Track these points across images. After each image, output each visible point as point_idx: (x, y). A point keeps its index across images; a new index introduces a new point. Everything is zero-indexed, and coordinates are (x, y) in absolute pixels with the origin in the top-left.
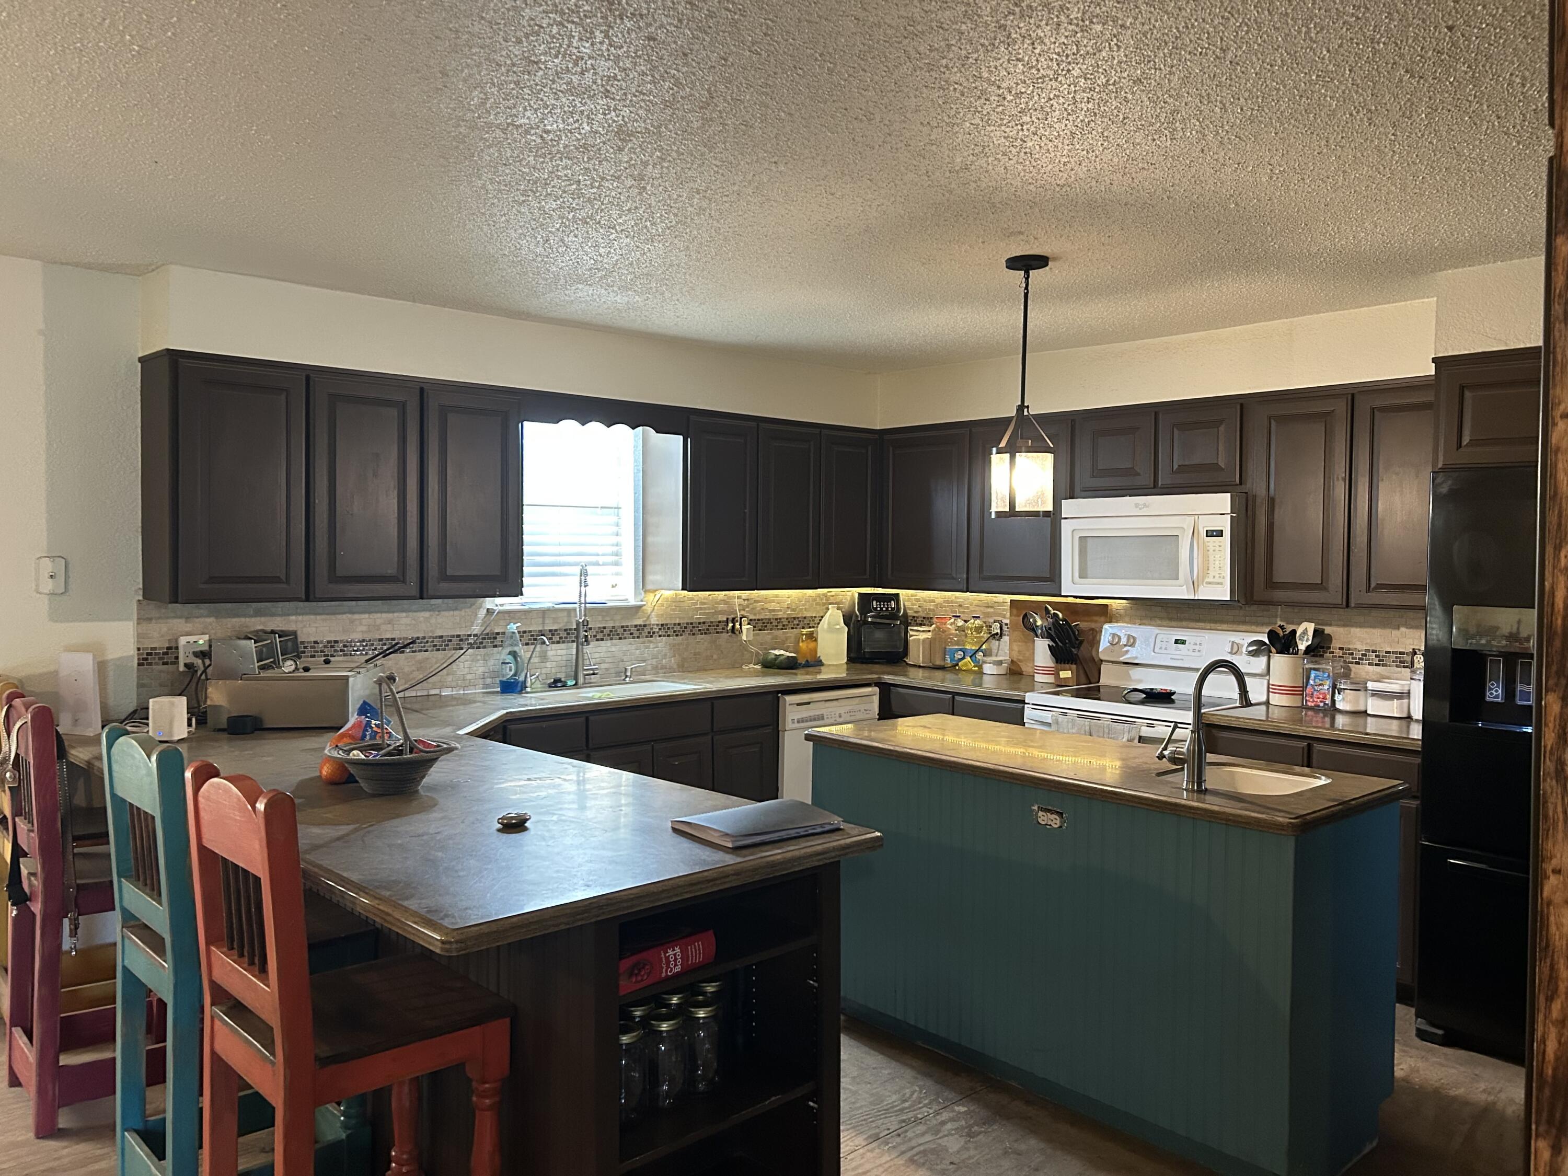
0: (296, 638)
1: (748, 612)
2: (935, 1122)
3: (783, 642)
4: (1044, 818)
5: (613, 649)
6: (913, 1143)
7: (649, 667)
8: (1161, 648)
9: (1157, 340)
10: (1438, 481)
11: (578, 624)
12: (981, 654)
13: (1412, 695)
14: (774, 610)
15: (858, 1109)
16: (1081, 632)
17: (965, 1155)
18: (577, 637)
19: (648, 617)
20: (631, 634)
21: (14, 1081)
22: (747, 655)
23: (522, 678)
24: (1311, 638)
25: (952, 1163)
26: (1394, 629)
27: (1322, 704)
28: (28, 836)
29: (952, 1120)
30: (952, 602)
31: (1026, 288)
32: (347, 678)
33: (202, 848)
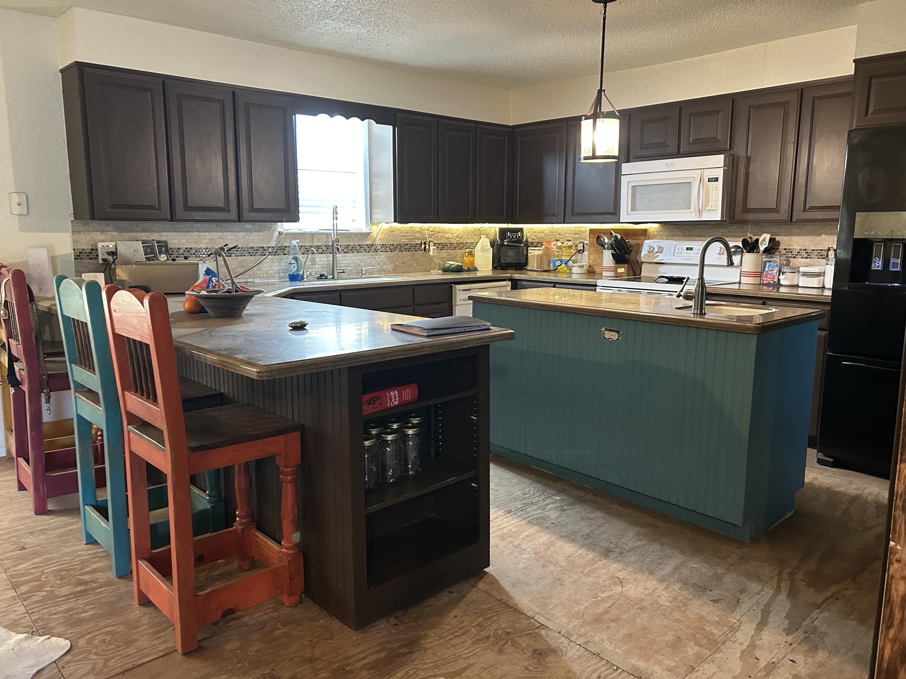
0: (167, 245)
1: (433, 239)
2: (542, 504)
3: (455, 257)
4: (608, 335)
5: (354, 258)
6: (530, 514)
7: (376, 270)
8: (678, 253)
9: (682, 61)
10: (852, 136)
11: (333, 242)
12: (571, 262)
13: (826, 274)
14: (449, 238)
15: (498, 498)
16: (631, 246)
17: (560, 519)
18: (332, 250)
19: (374, 240)
20: (365, 250)
21: (21, 487)
22: (433, 265)
23: (301, 273)
24: (767, 243)
25: (552, 523)
26: (818, 236)
27: (772, 282)
28: (17, 347)
29: (552, 503)
30: (555, 232)
31: (605, 14)
32: (198, 264)
33: (115, 335)
